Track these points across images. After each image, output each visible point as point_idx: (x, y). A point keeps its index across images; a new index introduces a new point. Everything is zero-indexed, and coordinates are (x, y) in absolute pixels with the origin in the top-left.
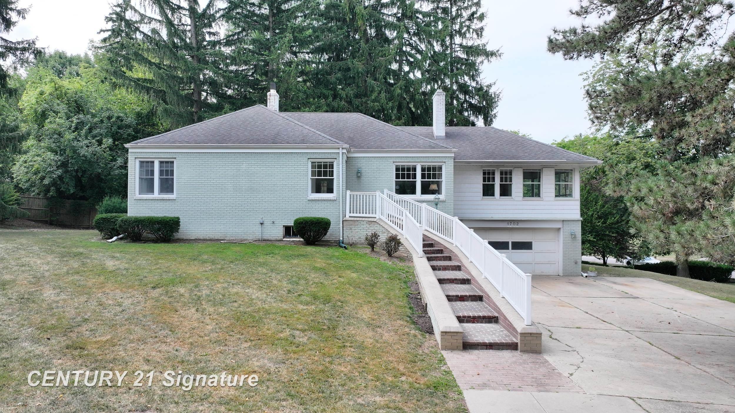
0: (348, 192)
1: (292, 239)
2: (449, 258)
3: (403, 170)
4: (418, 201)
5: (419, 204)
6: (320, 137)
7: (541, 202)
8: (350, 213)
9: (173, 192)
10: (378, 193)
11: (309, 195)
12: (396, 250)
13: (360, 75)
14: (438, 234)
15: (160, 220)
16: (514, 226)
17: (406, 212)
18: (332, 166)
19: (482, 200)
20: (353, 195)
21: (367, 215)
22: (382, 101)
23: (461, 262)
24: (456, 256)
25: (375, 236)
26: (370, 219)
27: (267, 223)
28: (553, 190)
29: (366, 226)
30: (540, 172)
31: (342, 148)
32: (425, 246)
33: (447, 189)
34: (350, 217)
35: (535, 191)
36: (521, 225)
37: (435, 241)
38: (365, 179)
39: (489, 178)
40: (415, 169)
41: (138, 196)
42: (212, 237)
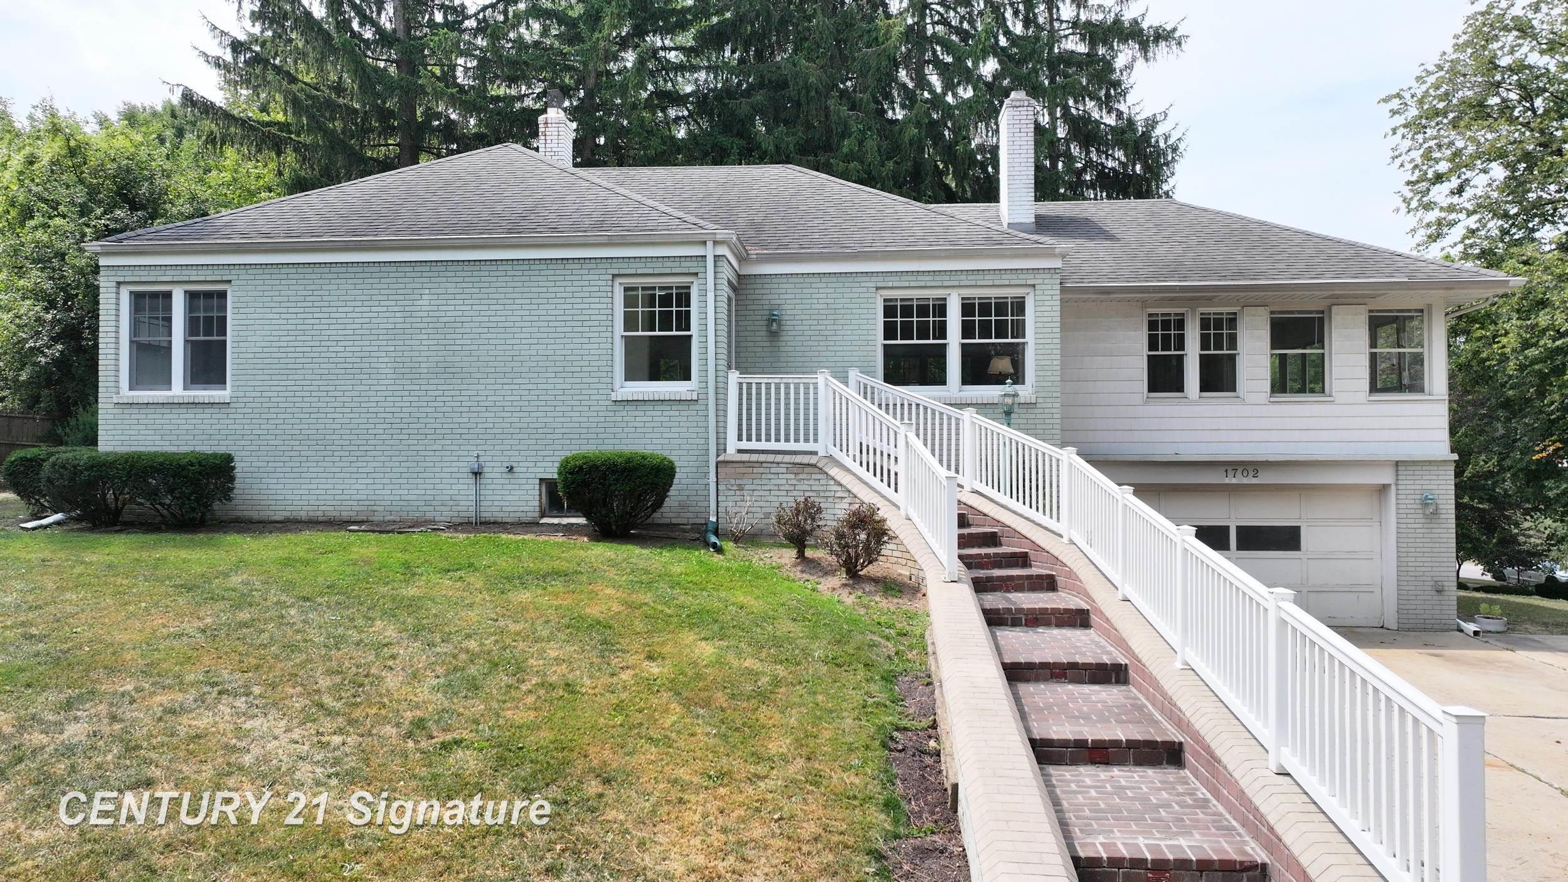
0: (734, 377)
1: (565, 521)
2: (1049, 584)
3: (907, 311)
4: (951, 405)
5: (954, 412)
6: (654, 214)
7: (1329, 407)
8: (740, 439)
9: (225, 383)
10: (823, 379)
11: (617, 385)
12: (871, 553)
13: (813, 93)
14: (1013, 504)
15: (161, 464)
16: (1245, 481)
17: (907, 433)
18: (684, 298)
19: (1145, 403)
20: (749, 384)
21: (792, 446)
22: (869, 158)
23: (1089, 597)
24: (1071, 574)
25: (810, 510)
26: (798, 459)
27: (494, 471)
28: (1365, 373)
29: (785, 479)
30: (1321, 320)
31: (715, 243)
32: (964, 541)
33: (1039, 367)
34: (740, 451)
35: (1310, 372)
36: (1266, 478)
37: (1005, 526)
38: (790, 339)
39: (1166, 338)
40: (941, 309)
41: (127, 394)
42: (331, 512)
